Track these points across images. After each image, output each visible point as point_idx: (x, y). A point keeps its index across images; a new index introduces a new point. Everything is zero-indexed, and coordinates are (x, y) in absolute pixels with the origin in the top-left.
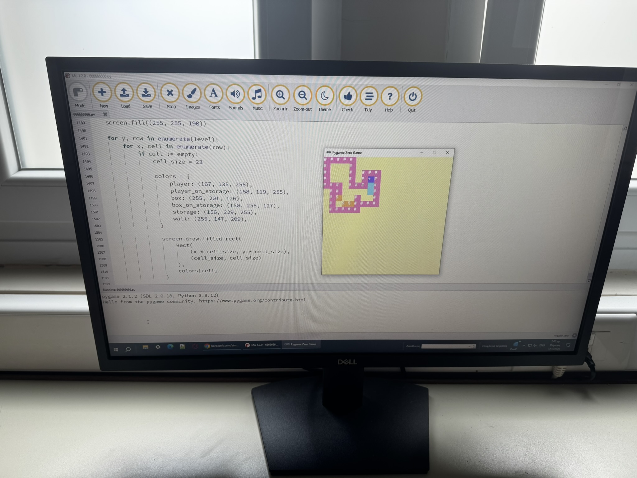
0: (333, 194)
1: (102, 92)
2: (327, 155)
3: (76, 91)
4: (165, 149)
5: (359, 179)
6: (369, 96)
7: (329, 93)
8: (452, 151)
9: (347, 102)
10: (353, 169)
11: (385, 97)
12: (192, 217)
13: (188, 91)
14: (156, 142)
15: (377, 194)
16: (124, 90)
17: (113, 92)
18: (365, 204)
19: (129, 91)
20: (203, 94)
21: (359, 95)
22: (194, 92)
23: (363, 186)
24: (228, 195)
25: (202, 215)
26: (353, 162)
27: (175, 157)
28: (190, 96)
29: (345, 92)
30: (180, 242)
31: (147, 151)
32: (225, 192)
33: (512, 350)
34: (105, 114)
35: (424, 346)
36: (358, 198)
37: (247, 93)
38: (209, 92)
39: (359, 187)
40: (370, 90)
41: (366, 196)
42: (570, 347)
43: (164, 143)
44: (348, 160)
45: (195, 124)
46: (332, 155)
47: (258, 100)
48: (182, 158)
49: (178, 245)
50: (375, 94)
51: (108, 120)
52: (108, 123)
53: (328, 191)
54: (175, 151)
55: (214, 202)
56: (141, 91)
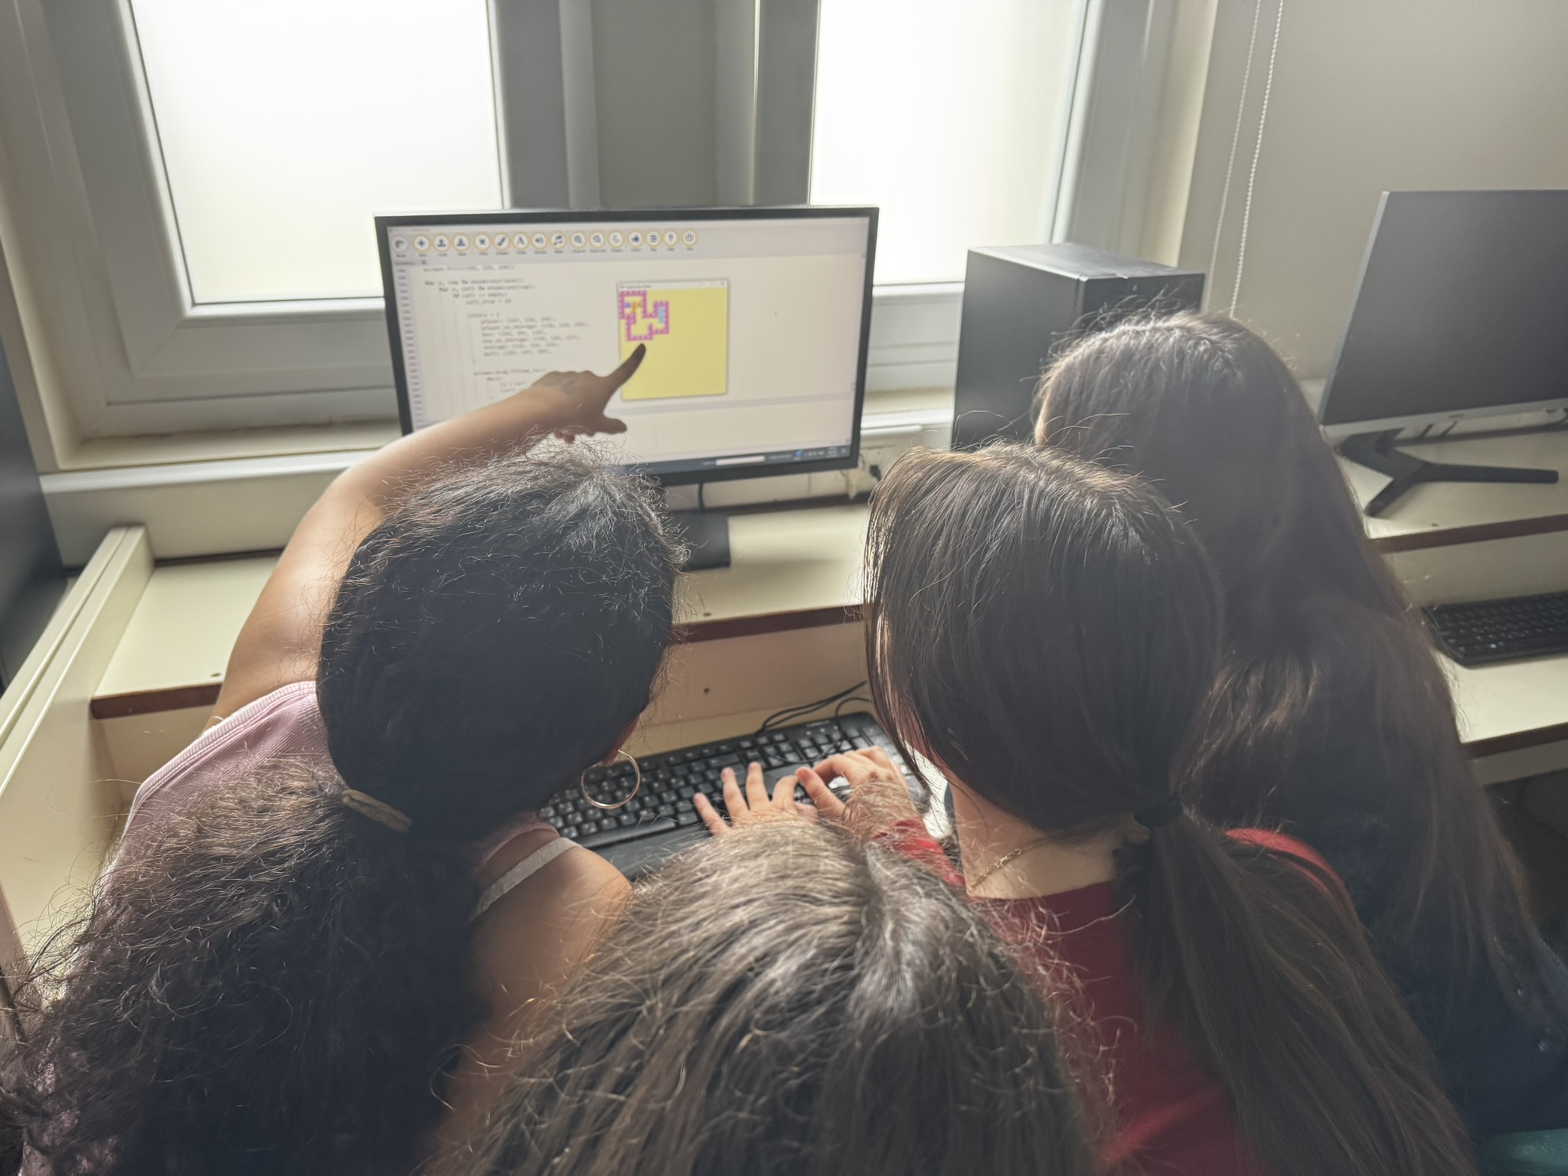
0: (629, 324)
1: (421, 243)
2: (621, 290)
3: (398, 243)
4: (477, 292)
5: (650, 309)
6: (654, 238)
7: (619, 237)
8: (726, 282)
9: (635, 244)
10: (645, 300)
11: (667, 238)
12: (501, 352)
13: (498, 239)
14: (469, 285)
15: (667, 322)
16: (441, 241)
17: (431, 243)
18: (657, 332)
19: (446, 242)
20: (511, 242)
21: (645, 238)
22: (503, 240)
23: (655, 314)
24: (535, 330)
25: (510, 349)
26: (644, 294)
27: (487, 298)
28: (500, 244)
29: (633, 235)
30: (490, 376)
31: (461, 292)
32: (530, 327)
33: (797, 459)
34: (424, 263)
35: (720, 463)
36: (650, 327)
37: (549, 240)
38: (516, 239)
39: (651, 316)
40: (653, 233)
41: (658, 325)
42: (845, 452)
43: (476, 286)
44: (639, 293)
45: (505, 267)
46: (625, 290)
47: (559, 246)
48: (493, 298)
49: (489, 379)
50: (658, 236)
51: (427, 268)
52: (426, 270)
53: (623, 322)
54: (486, 292)
55: (522, 337)
56: (456, 241)
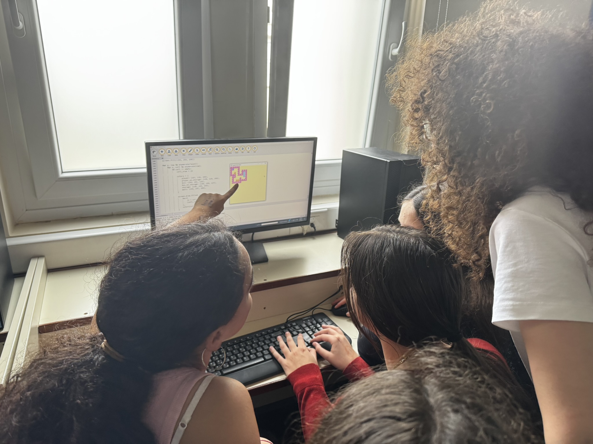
0: (233, 178)
1: (162, 152)
2: (231, 166)
3: (153, 152)
4: (181, 168)
5: (241, 172)
7: (231, 148)
8: (266, 163)
9: (236, 151)
10: (239, 170)
11: (247, 149)
12: (188, 189)
13: (189, 150)
14: (178, 166)
15: (246, 177)
16: (169, 151)
17: (165, 152)
18: (243, 180)
19: (171, 151)
20: (194, 151)
21: (240, 149)
22: (191, 150)
23: (242, 174)
24: (200, 181)
25: (192, 188)
26: (239, 168)
27: (184, 170)
28: (190, 152)
29: (236, 148)
30: (184, 197)
31: (175, 169)
32: (199, 180)
33: (289, 222)
34: (162, 158)
35: (262, 224)
36: (241, 178)
37: (207, 150)
38: (196, 150)
39: (241, 175)
40: (243, 147)
41: (243, 178)
42: (305, 219)
43: (181, 166)
44: (237, 167)
45: (191, 159)
46: (232, 166)
47: (210, 152)
48: (186, 170)
49: (183, 198)
50: (244, 148)
51: (163, 160)
52: (163, 161)
53: (231, 177)
54: (184, 168)
55: (195, 183)
56: (174, 151)
